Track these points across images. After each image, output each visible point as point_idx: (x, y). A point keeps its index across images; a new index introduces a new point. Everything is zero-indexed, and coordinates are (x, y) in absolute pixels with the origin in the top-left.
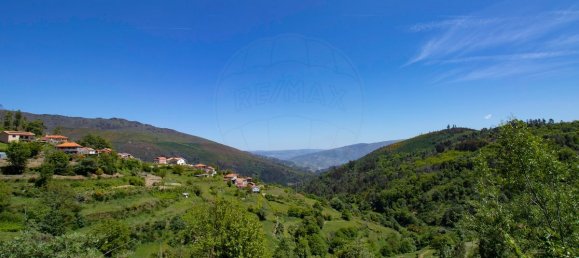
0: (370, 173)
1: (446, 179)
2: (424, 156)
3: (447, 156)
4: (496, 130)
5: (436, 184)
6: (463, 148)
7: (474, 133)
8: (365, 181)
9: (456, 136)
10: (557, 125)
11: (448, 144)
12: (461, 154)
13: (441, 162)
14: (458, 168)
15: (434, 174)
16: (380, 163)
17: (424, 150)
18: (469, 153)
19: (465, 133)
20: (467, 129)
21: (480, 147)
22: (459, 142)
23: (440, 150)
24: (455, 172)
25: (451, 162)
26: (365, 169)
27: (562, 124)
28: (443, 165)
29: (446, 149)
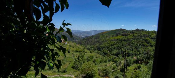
0: (98, 40)
1: (118, 43)
2: (113, 36)
3: (119, 37)
4: (132, 31)
5: (115, 44)
6: (123, 35)
7: (127, 31)
8: (96, 42)
9: (122, 31)
10: (147, 31)
11: (120, 34)
12: (122, 37)
13: (117, 38)
14: (121, 41)
15: (115, 42)
16: (101, 37)
17: (113, 34)
18: (124, 37)
19: (125, 31)
20: (125, 30)
21: (128, 35)
22: (122, 33)
23: (117, 35)
24: (120, 41)
25: (120, 39)
26: (96, 39)
27: (149, 31)
28: (118, 39)
29: (119, 35)
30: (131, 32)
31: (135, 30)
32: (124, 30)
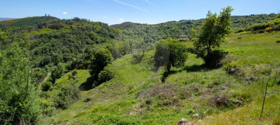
1: (43, 43)
2: (30, 30)
3: (44, 31)
4: (69, 20)
5: (36, 46)
6: (53, 27)
7: (59, 20)
9: (50, 21)
11: (45, 25)
12: (51, 30)
13: (40, 34)
14: (49, 38)
15: (35, 40)
17: (30, 27)
18: (55, 30)
19: (55, 20)
20: (55, 18)
21: (61, 28)
22: (51, 24)
23: (40, 27)
24: (48, 39)
25: (45, 35)
27: (92, 22)
28: (41, 36)
29: (44, 27)
30: (66, 23)
31: (73, 20)
32: (53, 18)
